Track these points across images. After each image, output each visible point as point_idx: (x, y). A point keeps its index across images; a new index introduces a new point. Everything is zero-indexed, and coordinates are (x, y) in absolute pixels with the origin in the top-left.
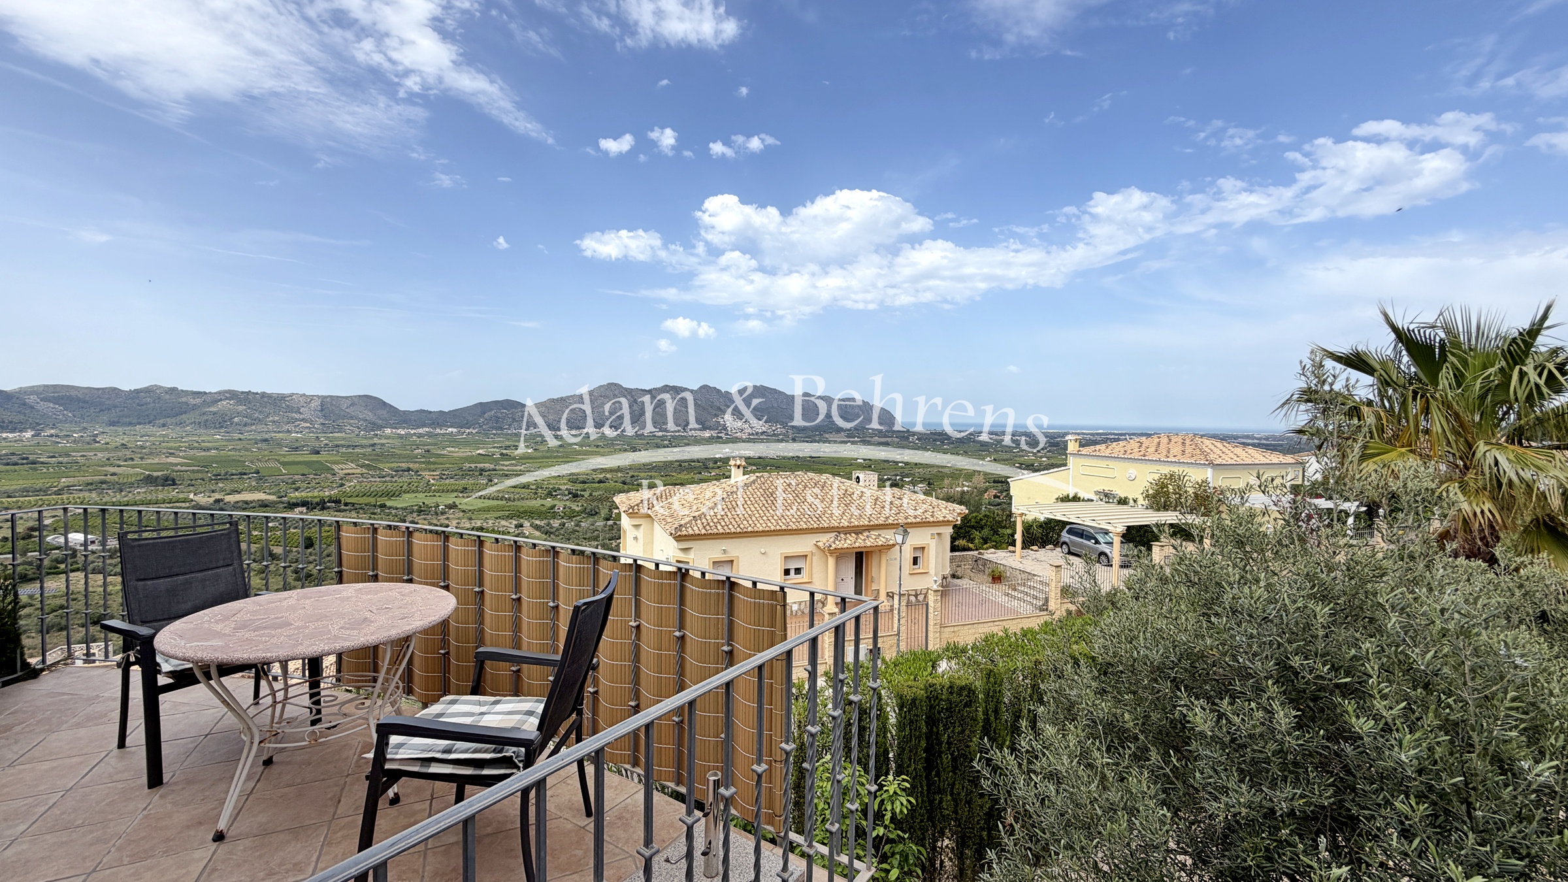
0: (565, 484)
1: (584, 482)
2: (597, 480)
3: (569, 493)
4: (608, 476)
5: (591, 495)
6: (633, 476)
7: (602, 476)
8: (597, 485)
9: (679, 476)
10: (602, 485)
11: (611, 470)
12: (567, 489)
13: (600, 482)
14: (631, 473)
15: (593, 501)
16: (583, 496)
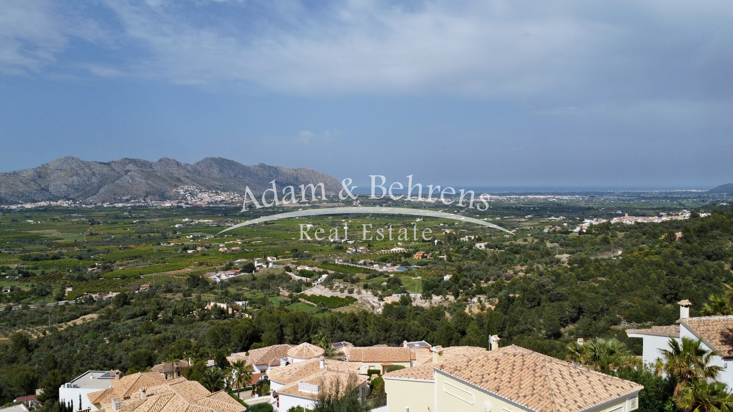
0: (15, 262)
1: (37, 259)
2: (51, 256)
3: (20, 272)
4: (64, 251)
5: (43, 273)
6: (89, 251)
7: (56, 252)
8: (51, 262)
9: (139, 248)
10: (56, 261)
11: (67, 245)
12: (17, 268)
13: (55, 258)
14: (88, 247)
15: (45, 279)
16: (35, 275)
